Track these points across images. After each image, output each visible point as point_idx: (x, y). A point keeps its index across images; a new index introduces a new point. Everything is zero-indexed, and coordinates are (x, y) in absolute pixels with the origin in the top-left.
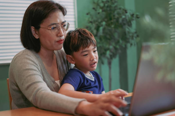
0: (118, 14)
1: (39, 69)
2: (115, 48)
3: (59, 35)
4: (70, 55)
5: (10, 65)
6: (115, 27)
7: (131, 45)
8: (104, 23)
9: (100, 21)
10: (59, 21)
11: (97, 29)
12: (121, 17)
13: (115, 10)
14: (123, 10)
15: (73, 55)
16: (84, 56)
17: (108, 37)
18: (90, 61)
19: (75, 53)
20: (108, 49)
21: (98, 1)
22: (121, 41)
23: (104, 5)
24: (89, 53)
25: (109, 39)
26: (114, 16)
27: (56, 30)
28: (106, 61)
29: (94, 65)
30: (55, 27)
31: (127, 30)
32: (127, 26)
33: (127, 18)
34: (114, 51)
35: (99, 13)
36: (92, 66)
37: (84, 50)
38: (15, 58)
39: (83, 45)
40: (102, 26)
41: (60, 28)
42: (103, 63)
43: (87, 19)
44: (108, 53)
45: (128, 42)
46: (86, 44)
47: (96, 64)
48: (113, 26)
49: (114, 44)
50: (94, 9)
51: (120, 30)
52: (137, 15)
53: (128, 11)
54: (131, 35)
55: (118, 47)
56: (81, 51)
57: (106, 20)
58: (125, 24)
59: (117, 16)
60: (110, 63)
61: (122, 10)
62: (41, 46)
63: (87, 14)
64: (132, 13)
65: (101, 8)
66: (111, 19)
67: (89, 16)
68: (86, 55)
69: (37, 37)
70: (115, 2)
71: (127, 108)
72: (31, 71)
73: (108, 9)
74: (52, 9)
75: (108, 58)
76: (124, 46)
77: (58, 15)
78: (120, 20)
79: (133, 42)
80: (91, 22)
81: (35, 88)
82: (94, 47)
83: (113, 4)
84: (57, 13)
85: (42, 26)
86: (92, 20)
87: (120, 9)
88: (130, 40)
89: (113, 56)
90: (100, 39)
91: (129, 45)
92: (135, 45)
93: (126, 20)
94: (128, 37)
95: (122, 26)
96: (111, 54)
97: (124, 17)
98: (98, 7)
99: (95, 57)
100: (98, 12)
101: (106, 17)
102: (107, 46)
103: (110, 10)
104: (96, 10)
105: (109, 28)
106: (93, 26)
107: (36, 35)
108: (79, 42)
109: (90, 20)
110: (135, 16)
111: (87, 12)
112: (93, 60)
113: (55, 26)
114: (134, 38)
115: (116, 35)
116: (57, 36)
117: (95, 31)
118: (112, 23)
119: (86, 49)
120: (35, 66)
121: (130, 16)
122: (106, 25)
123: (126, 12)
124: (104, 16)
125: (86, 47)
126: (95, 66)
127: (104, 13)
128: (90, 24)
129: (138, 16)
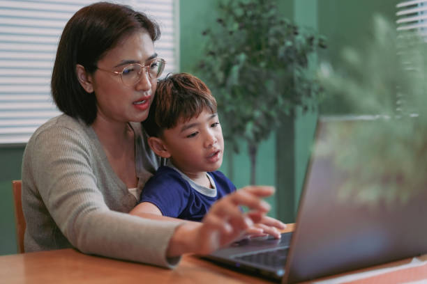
0: (278, 35)
1: (91, 161)
2: (268, 117)
3: (140, 87)
4: (156, 137)
5: (26, 148)
6: (267, 67)
7: (306, 109)
8: (242, 57)
9: (233, 50)
10: (140, 55)
11: (227, 69)
12: (283, 43)
13: (270, 25)
14: (289, 26)
15: (163, 138)
16: (189, 136)
17: (251, 88)
18: (205, 149)
19: (168, 133)
20: (251, 118)
21: (230, 4)
22: (281, 101)
23: (245, 14)
24: (200, 130)
25: (255, 95)
26: (267, 39)
27: (134, 77)
28: (244, 146)
29: (215, 159)
30: (133, 70)
31: (297, 73)
32: (296, 65)
33: (298, 47)
34: (263, 122)
35: (231, 33)
36: (211, 160)
37: (187, 124)
38: (38, 134)
39: (185, 112)
40: (238, 63)
41: (142, 72)
42: (236, 150)
43: (203, 45)
44: (250, 127)
45: (298, 102)
46: (191, 109)
47: (220, 156)
48: (263, 64)
49: (264, 107)
50: (220, 21)
51: (279, 74)
52: (321, 40)
53: (301, 31)
54: (305, 85)
55: (273, 113)
56: (181, 126)
57: (248, 48)
58: (291, 61)
59: (273, 41)
60: (253, 152)
61: (286, 26)
62: (99, 111)
63: (204, 33)
64: (309, 35)
65: (238, 20)
66: (259, 48)
67: (207, 38)
68: (194, 135)
69: (89, 89)
70: (271, 7)
71: (282, 257)
72: (69, 166)
73: (255, 22)
74: (125, 27)
75: (249, 140)
76: (287, 112)
77: (141, 41)
78: (281, 52)
79: (309, 102)
80: (212, 53)
81: (75, 205)
82: (210, 115)
83: (266, 11)
84: (138, 38)
85: (101, 65)
86: (215, 50)
87: (282, 23)
88: (304, 99)
89: (260, 135)
90: (233, 93)
91: (299, 109)
92: (313, 109)
93: (296, 51)
94: (298, 90)
95: (284, 63)
96: (257, 129)
97: (289, 43)
98: (231, 18)
99: (215, 139)
100: (230, 29)
101: (248, 42)
102: (248, 112)
103: (259, 26)
104: (224, 25)
105: (255, 69)
106: (217, 63)
107: (87, 83)
108: (175, 104)
109: (211, 47)
110: (316, 42)
111: (203, 27)
112: (211, 145)
113: (131, 66)
114: (313, 94)
115: (271, 86)
116: (135, 88)
117: (220, 76)
118: (262, 57)
119: (193, 121)
120: (80, 152)
121: (304, 41)
122: (248, 61)
123: (296, 34)
124: (243, 40)
125: (192, 117)
126: (217, 160)
127: (244, 31)
128: (209, 59)
129: (324, 44)
